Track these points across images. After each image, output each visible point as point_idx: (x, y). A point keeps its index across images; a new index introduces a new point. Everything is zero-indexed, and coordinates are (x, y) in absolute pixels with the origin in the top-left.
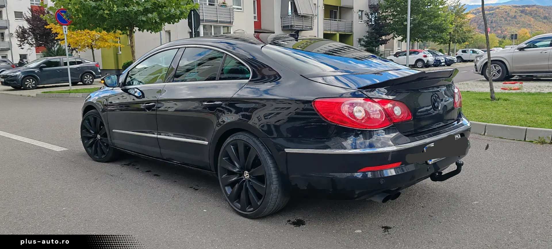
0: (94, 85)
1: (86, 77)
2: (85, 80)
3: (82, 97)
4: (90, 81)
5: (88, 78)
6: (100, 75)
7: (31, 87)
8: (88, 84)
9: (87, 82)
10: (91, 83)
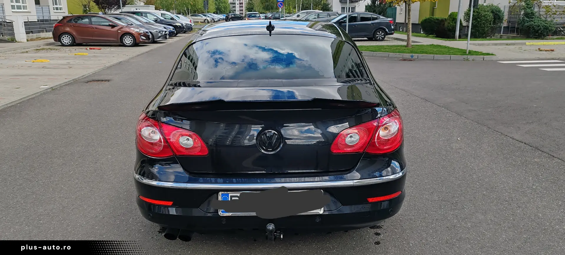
0: (386, 41)
1: (378, 33)
2: (377, 36)
4: (382, 37)
5: (380, 35)
6: (393, 32)
8: (379, 40)
9: (378, 38)
10: (383, 40)
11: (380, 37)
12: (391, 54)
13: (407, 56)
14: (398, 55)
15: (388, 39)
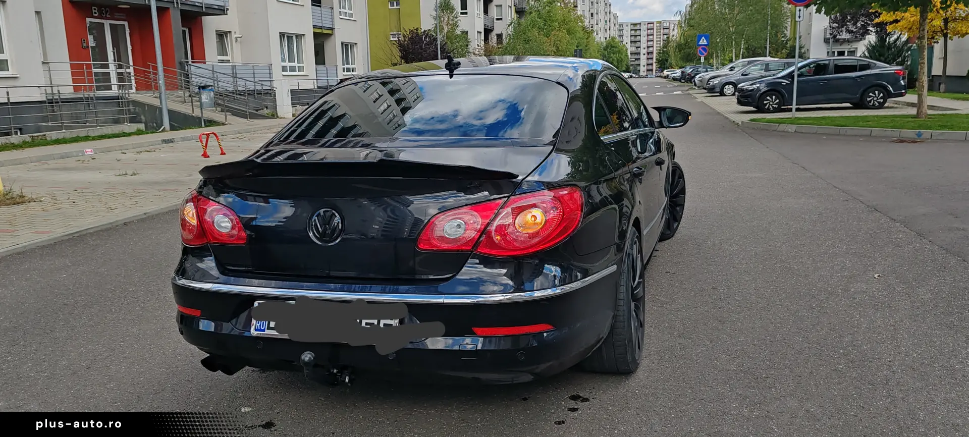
0: (887, 110)
1: (871, 94)
2: (868, 99)
3: (795, 131)
4: (878, 102)
5: (875, 97)
6: (903, 91)
7: (772, 109)
8: (874, 107)
10: (881, 106)
11: (876, 101)
12: (876, 131)
13: (910, 133)
14: (889, 131)
15: (896, 105)
